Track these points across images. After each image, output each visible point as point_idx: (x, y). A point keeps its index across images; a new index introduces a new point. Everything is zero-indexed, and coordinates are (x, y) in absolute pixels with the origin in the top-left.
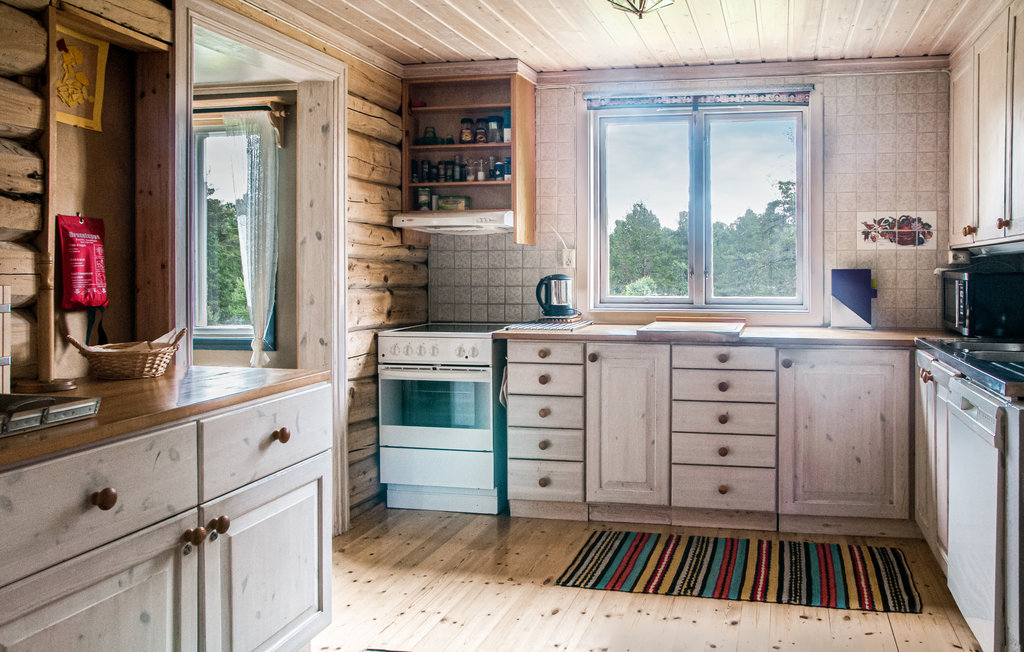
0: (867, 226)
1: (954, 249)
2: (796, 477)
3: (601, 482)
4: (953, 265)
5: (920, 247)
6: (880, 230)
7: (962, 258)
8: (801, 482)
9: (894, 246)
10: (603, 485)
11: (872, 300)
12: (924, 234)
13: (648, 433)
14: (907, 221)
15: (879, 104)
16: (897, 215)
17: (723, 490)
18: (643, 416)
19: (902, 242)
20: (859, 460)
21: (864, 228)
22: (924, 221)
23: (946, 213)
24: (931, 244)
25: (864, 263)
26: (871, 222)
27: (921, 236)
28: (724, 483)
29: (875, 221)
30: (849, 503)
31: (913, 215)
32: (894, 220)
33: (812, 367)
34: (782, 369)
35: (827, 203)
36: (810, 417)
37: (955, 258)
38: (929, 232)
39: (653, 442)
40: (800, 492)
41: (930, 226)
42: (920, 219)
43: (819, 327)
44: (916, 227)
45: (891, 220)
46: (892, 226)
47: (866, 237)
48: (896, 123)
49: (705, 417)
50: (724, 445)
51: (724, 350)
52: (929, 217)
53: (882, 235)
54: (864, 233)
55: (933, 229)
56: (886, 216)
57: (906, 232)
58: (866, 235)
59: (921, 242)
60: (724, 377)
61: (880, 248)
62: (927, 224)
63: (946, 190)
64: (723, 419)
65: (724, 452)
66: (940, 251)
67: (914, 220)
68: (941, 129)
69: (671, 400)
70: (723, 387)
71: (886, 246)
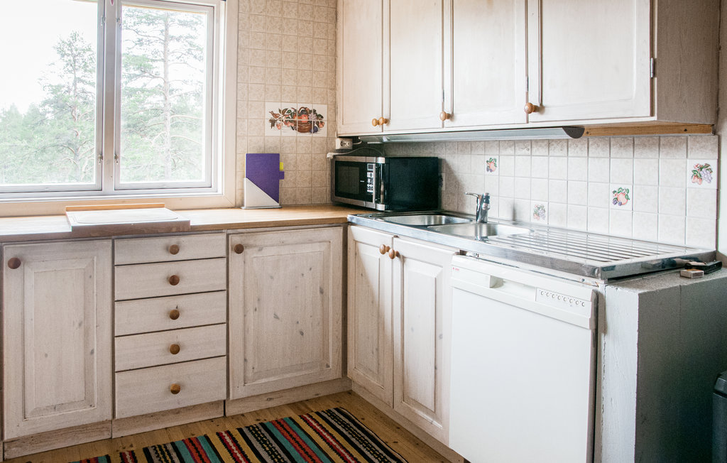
0: (273, 114)
1: (340, 137)
2: (245, 360)
3: (24, 412)
4: (339, 151)
5: (315, 135)
6: (284, 118)
7: (348, 144)
8: (250, 366)
9: (295, 133)
10: (27, 416)
11: (280, 181)
12: (318, 123)
13: (86, 343)
14: (305, 112)
15: (285, 9)
16: (298, 107)
17: (175, 391)
18: (80, 325)
19: (301, 130)
20: (302, 334)
21: (271, 117)
22: (318, 113)
23: (334, 108)
24: (323, 132)
25: (270, 147)
26: (276, 112)
27: (316, 125)
28: (174, 382)
29: (280, 111)
30: (295, 374)
31: (310, 107)
32: (295, 110)
33: (260, 250)
34: (233, 255)
35: (240, 92)
36: (259, 300)
37: (342, 144)
38: (322, 122)
39: (92, 352)
40: (250, 374)
41: (322, 117)
42: (315, 111)
43: (232, 208)
44: (312, 118)
45: (293, 111)
46: (293, 115)
47: (273, 125)
48: (297, 28)
49: (153, 314)
50: (174, 341)
51: (173, 241)
52: (322, 110)
53: (286, 123)
54: (271, 121)
55: (325, 119)
56: (289, 106)
57: (305, 122)
58: (273, 123)
59: (316, 131)
60: (172, 269)
61: (283, 134)
62: (320, 115)
63: (334, 88)
64: (174, 315)
65: (175, 349)
66: (329, 139)
67: (311, 111)
68: (331, 37)
69: (114, 301)
70: (174, 280)
71: (288, 132)
